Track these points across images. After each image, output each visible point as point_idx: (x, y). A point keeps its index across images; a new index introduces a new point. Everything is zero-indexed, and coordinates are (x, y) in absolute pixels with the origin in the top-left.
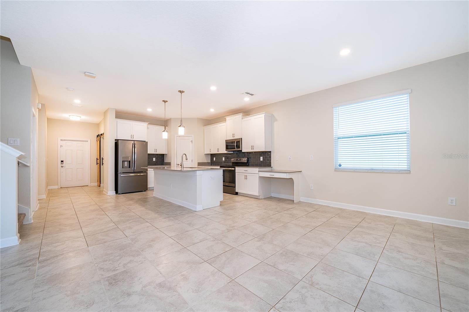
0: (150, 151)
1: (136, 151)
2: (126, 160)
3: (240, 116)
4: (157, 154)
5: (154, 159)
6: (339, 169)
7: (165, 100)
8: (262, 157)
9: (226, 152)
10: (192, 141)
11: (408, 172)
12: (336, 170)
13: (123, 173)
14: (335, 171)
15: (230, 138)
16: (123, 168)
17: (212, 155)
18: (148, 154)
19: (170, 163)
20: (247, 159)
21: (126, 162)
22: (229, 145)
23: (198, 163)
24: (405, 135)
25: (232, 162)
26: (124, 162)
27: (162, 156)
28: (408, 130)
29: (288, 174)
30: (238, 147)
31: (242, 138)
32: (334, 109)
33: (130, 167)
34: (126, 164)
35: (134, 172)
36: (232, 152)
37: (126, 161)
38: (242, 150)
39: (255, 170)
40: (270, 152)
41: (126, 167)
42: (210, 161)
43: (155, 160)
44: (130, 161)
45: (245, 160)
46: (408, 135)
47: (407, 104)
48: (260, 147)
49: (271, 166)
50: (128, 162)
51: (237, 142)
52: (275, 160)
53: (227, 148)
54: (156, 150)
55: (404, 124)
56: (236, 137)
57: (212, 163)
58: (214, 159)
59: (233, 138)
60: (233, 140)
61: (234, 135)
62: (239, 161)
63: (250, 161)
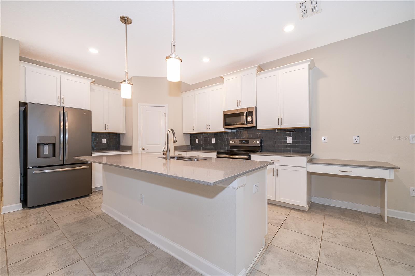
0: (96, 127)
1: (67, 128)
2: (45, 143)
3: (252, 71)
4: (109, 133)
5: (104, 141)
8: (291, 138)
9: (223, 130)
10: (165, 114)
13: (39, 167)
15: (232, 107)
16: (38, 157)
17: (193, 136)
18: (92, 132)
19: (131, 146)
21: (46, 148)
22: (231, 117)
23: (175, 147)
25: (231, 145)
26: (41, 147)
27: (117, 136)
30: (248, 120)
31: (256, 108)
33: (54, 156)
34: (46, 150)
35: (64, 165)
36: (230, 131)
37: (45, 145)
38: (255, 127)
40: (309, 129)
41: (46, 156)
42: (189, 144)
43: (105, 143)
44: (54, 145)
45: (257, 142)
49: (310, 153)
50: (51, 147)
51: (246, 114)
53: (226, 124)
54: (106, 127)
56: (245, 105)
57: (193, 147)
58: (197, 141)
59: (237, 108)
60: (238, 110)
61: (239, 103)
62: (244, 143)
63: (265, 143)
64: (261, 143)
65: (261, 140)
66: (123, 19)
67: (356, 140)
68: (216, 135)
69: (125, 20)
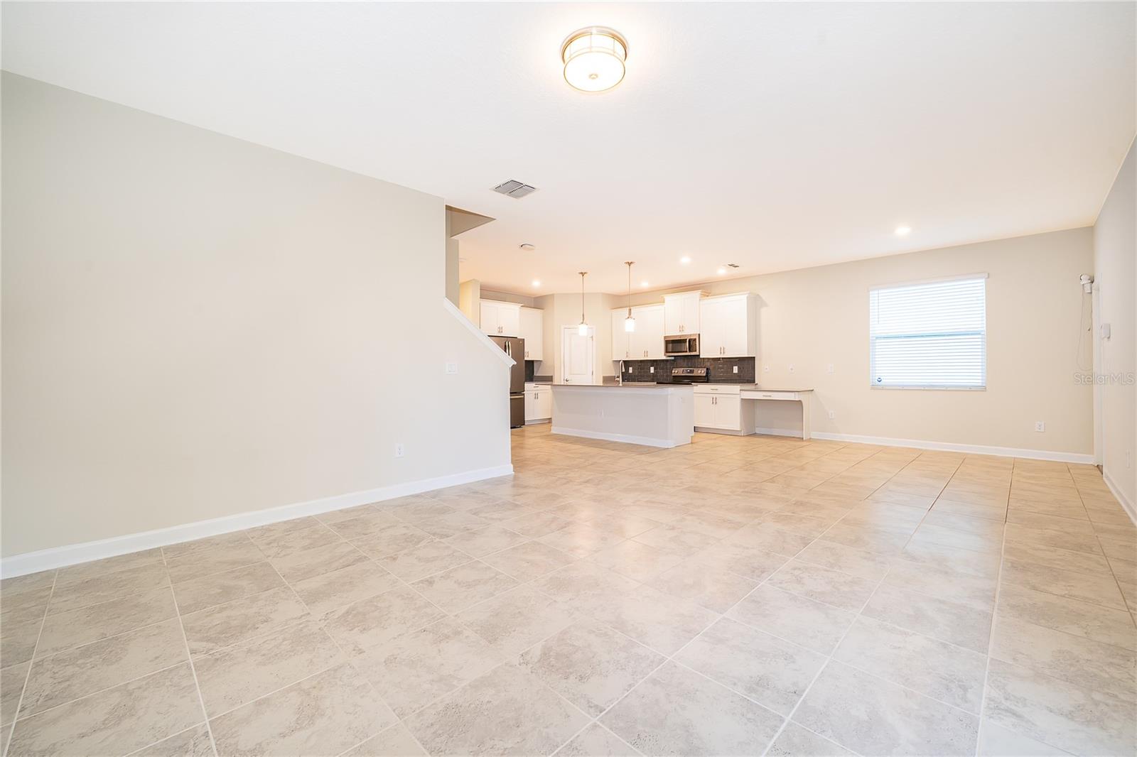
3: (696, 294)
4: (527, 361)
6: (878, 386)
7: (583, 272)
8: (737, 367)
9: (664, 358)
10: (592, 337)
11: (983, 389)
12: (874, 387)
14: (872, 389)
15: (675, 333)
17: (627, 364)
19: (552, 377)
20: (705, 369)
22: (673, 344)
23: (604, 377)
24: (980, 336)
25: (673, 375)
27: (531, 364)
28: (982, 329)
29: (797, 393)
30: (691, 348)
31: (699, 335)
32: (871, 293)
36: (673, 358)
38: (699, 355)
39: (736, 388)
40: (754, 358)
42: (621, 374)
45: (701, 372)
46: (984, 336)
47: (982, 289)
48: (739, 349)
49: (754, 382)
51: (689, 341)
52: (762, 372)
53: (667, 351)
54: (528, 352)
55: (978, 320)
56: (688, 332)
57: (626, 377)
58: (631, 370)
59: (680, 334)
60: (680, 336)
61: (681, 328)
62: (689, 373)
63: (712, 373)
64: (707, 373)
65: (707, 369)
66: (582, 273)
67: (792, 369)
68: (654, 363)
69: (583, 274)
